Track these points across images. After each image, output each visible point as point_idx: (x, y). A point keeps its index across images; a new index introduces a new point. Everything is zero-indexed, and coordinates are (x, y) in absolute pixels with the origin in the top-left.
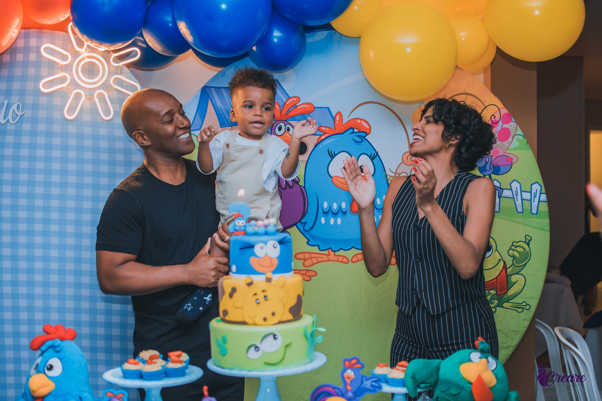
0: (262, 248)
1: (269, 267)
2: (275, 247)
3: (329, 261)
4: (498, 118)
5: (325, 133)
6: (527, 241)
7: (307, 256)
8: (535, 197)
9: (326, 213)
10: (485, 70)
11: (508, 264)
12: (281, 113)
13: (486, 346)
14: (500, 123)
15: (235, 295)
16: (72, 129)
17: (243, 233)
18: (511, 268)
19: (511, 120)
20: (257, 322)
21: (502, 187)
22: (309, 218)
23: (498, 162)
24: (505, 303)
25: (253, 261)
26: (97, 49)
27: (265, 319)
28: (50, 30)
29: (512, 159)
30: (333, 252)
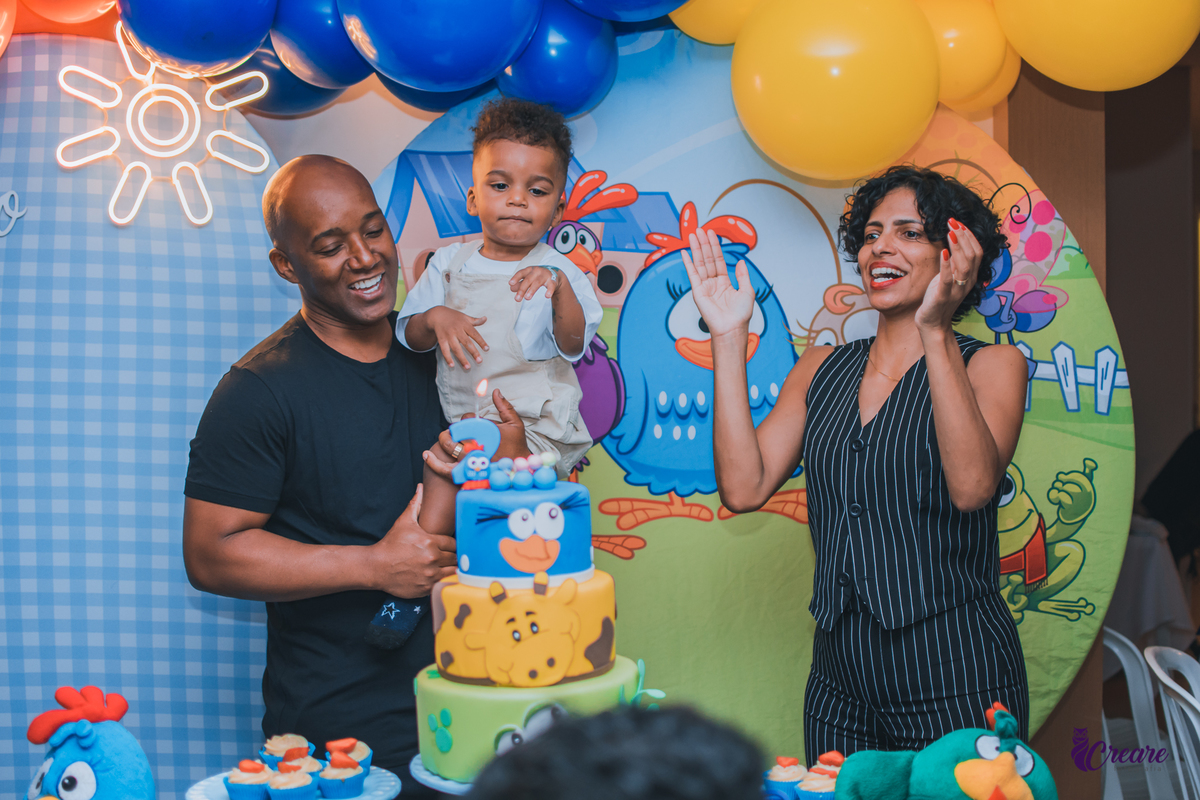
0: (524, 520)
1: (540, 560)
2: (553, 517)
3: (671, 515)
4: (1024, 212)
5: (660, 247)
6: (1087, 471)
7: (626, 506)
8: (1104, 377)
9: (663, 416)
10: (995, 110)
11: (1049, 520)
13: (1011, 723)
14: (1031, 223)
15: (468, 621)
16: (126, 245)
17: (485, 484)
18: (1054, 529)
19: (1052, 216)
20: (516, 681)
21: (1034, 358)
22: (628, 427)
23: (1027, 305)
24: (1043, 602)
25: (505, 547)
26: (176, 76)
27: (533, 674)
28: (78, 35)
29: (1054, 298)
30: (679, 498)
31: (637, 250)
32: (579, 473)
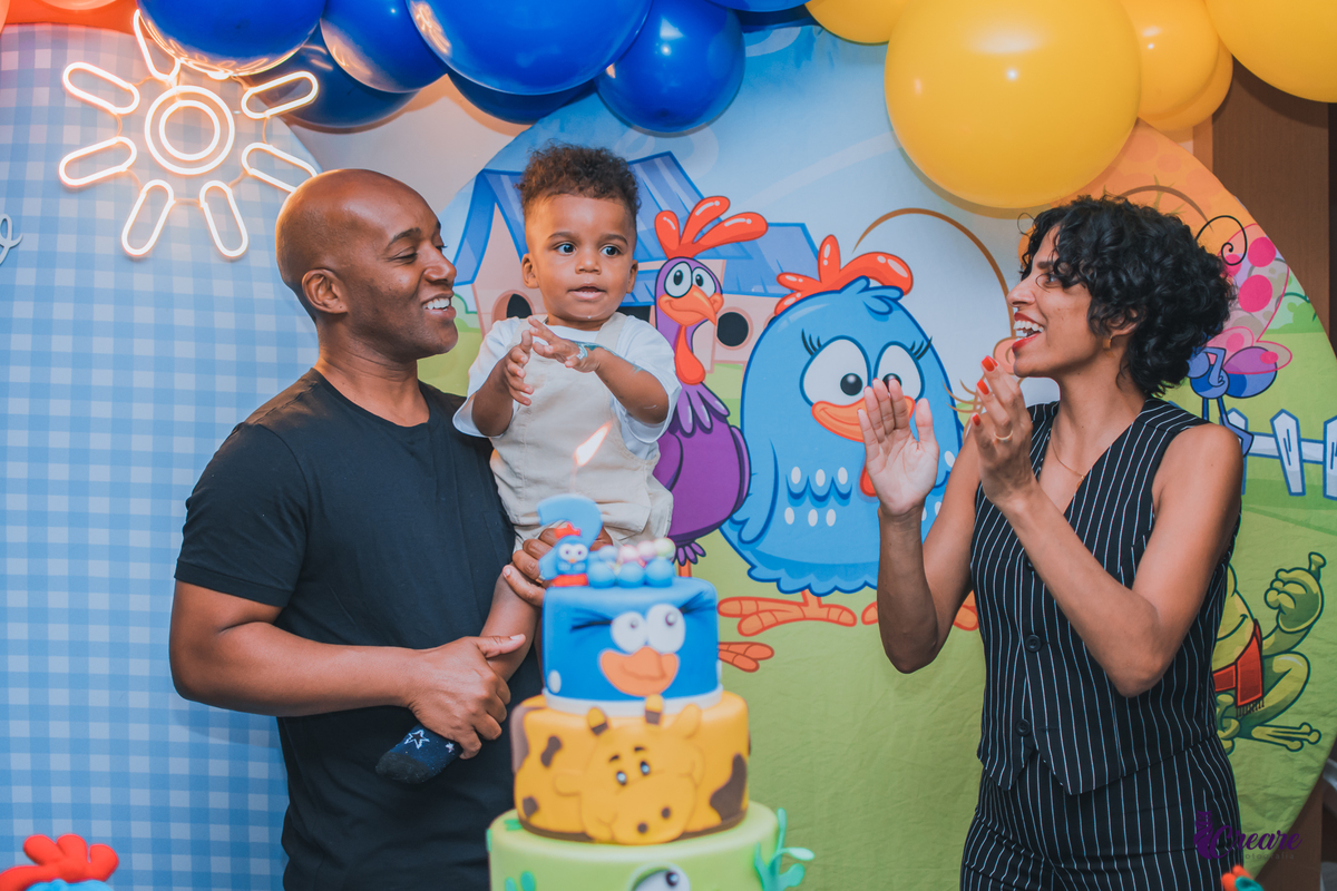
0: (633, 626)
1: (653, 679)
2: (670, 624)
3: (805, 618)
4: (1239, 251)
5: (794, 290)
6: (1313, 568)
7: (749, 607)
8: (1335, 453)
9: (796, 497)
10: (1196, 131)
11: (1266, 628)
12: (680, 238)
14: (1246, 264)
15: (558, 758)
16: (143, 281)
17: (582, 579)
18: (1272, 638)
19: (1272, 257)
20: (620, 836)
21: (1250, 430)
22: (753, 511)
23: (1240, 364)
24: (1258, 728)
25: (607, 662)
26: (206, 75)
27: (642, 828)
28: (87, 26)
29: (1275, 356)
30: (815, 597)
31: (766, 294)
32: (692, 565)
